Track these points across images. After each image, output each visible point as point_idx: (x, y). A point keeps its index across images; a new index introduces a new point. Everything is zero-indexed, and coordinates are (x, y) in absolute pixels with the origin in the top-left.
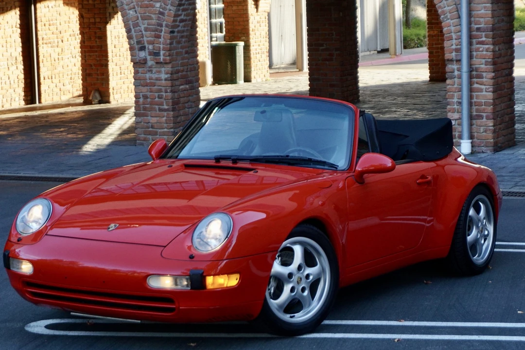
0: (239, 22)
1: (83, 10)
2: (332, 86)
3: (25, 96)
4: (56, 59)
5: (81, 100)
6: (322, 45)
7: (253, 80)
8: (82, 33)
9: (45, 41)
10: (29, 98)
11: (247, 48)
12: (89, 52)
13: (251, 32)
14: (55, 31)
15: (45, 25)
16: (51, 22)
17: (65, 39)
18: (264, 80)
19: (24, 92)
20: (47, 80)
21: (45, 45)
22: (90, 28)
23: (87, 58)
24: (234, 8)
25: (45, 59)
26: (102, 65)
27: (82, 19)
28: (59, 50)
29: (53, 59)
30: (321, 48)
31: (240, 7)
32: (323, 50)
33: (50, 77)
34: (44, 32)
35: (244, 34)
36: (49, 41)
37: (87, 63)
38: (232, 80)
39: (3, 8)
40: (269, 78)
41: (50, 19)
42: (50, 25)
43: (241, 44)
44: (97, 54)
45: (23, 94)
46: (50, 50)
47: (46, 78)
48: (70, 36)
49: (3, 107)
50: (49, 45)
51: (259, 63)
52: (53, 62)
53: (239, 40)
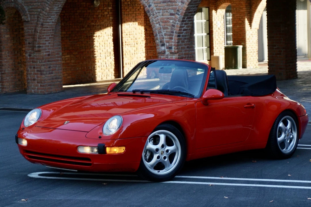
0: (240, 34)
1: (147, 26)
2: (281, 69)
3: (115, 73)
4: (133, 53)
5: (146, 77)
7: (248, 67)
8: (146, 39)
9: (127, 44)
10: (117, 75)
11: (244, 49)
12: (150, 49)
13: (247, 40)
14: (133, 38)
15: (127, 35)
16: (131, 33)
17: (139, 43)
18: (255, 67)
19: (114, 71)
20: (127, 65)
21: (126, 46)
22: (150, 36)
23: (148, 53)
24: (238, 26)
25: (126, 54)
27: (146, 31)
28: (135, 48)
29: (131, 54)
30: (275, 47)
31: (241, 26)
32: (276, 49)
33: (129, 63)
34: (127, 39)
35: (243, 41)
36: (129, 43)
37: (148, 55)
38: (236, 67)
39: (103, 25)
40: (258, 66)
41: (130, 31)
42: (130, 35)
43: (240, 47)
44: (153, 50)
45: (114, 72)
46: (130, 49)
47: (127, 64)
48: (142, 41)
49: (102, 79)
50: (129, 46)
51: (251, 58)
52: (131, 55)
53: (240, 44)
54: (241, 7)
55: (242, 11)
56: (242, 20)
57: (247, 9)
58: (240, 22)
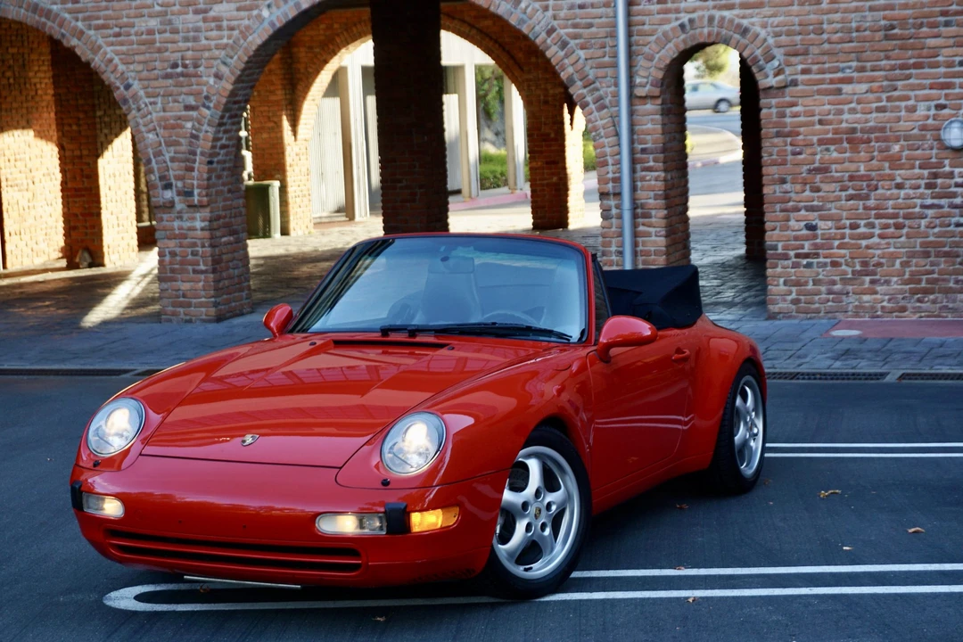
0: (271, 154)
1: (64, 139)
4: (26, 208)
5: (64, 263)
6: (400, 181)
7: (292, 233)
8: (62, 171)
9: (9, 183)
11: (283, 190)
12: (72, 196)
13: (288, 168)
14: (23, 169)
15: (9, 161)
16: (18, 157)
17: (36, 181)
18: (307, 233)
20: (13, 236)
21: (9, 189)
22: (74, 164)
23: (70, 205)
24: (265, 136)
25: (10, 208)
26: (91, 215)
27: (62, 152)
28: (29, 195)
29: (21, 209)
30: (399, 185)
31: (273, 135)
32: (401, 188)
33: (18, 233)
34: (9, 171)
35: (278, 170)
36: (16, 182)
37: (71, 211)
38: (267, 234)
40: (313, 231)
41: (16, 151)
42: (16, 161)
43: (276, 184)
44: (85, 199)
46: (18, 195)
47: (13, 233)
48: (44, 175)
50: (16, 188)
51: (299, 210)
52: (21, 211)
53: (272, 178)
54: (272, 88)
55: (273, 98)
56: (275, 119)
57: (286, 94)
58: (271, 125)
